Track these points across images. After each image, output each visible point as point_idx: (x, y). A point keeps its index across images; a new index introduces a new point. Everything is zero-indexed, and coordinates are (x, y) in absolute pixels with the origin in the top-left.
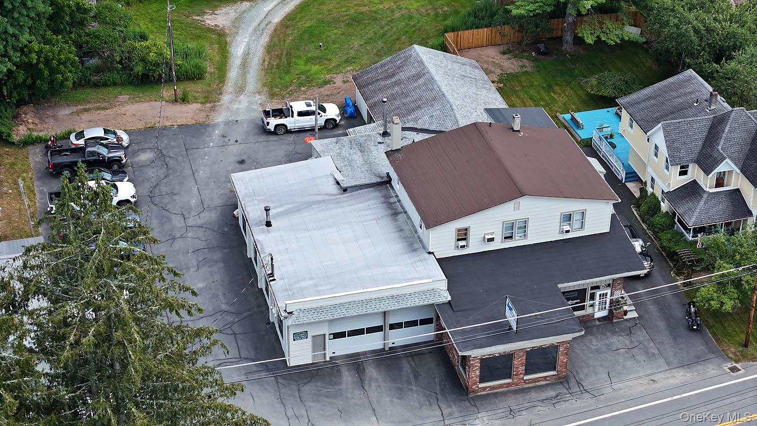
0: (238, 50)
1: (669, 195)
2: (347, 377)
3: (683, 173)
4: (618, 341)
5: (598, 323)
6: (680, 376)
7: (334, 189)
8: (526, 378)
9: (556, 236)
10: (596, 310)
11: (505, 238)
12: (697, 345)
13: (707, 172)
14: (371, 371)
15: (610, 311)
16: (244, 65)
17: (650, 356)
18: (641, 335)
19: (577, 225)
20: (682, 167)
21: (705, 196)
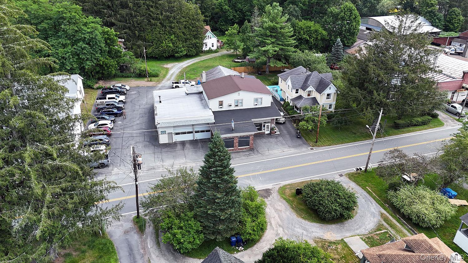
0: (171, 72)
1: (292, 100)
2: (179, 147)
3: (297, 92)
4: (273, 140)
5: (266, 135)
6: (293, 150)
7: (185, 94)
8: (239, 148)
9: (252, 106)
10: (266, 131)
11: (236, 106)
12: (299, 142)
13: (304, 90)
14: (188, 146)
15: (270, 131)
16: (172, 75)
17: (283, 144)
18: (280, 139)
19: (260, 103)
20: (297, 90)
21: (304, 99)
